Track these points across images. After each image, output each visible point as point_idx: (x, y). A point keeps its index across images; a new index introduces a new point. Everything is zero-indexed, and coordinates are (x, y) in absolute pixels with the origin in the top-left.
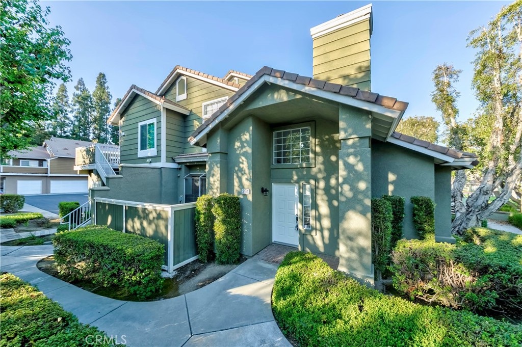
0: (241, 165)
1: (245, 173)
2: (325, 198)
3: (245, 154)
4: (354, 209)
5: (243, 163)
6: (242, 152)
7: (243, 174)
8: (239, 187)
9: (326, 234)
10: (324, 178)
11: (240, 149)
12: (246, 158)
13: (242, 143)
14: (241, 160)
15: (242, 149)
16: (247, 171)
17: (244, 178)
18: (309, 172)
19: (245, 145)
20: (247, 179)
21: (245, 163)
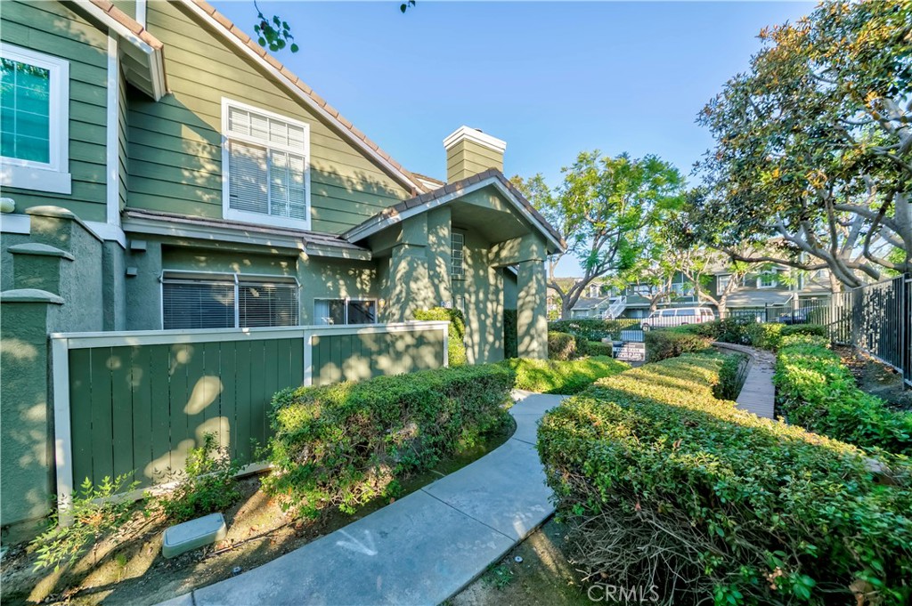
0: (438, 269)
1: (443, 281)
2: (476, 313)
3: (442, 254)
4: (541, 314)
5: (439, 266)
6: (438, 250)
7: (440, 282)
8: (434, 298)
9: (476, 349)
10: (475, 292)
11: (435, 246)
12: (444, 260)
13: (439, 238)
14: (437, 262)
15: (439, 247)
16: (446, 277)
17: (442, 287)
18: (462, 285)
19: (443, 242)
20: (445, 288)
21: (443, 266)
